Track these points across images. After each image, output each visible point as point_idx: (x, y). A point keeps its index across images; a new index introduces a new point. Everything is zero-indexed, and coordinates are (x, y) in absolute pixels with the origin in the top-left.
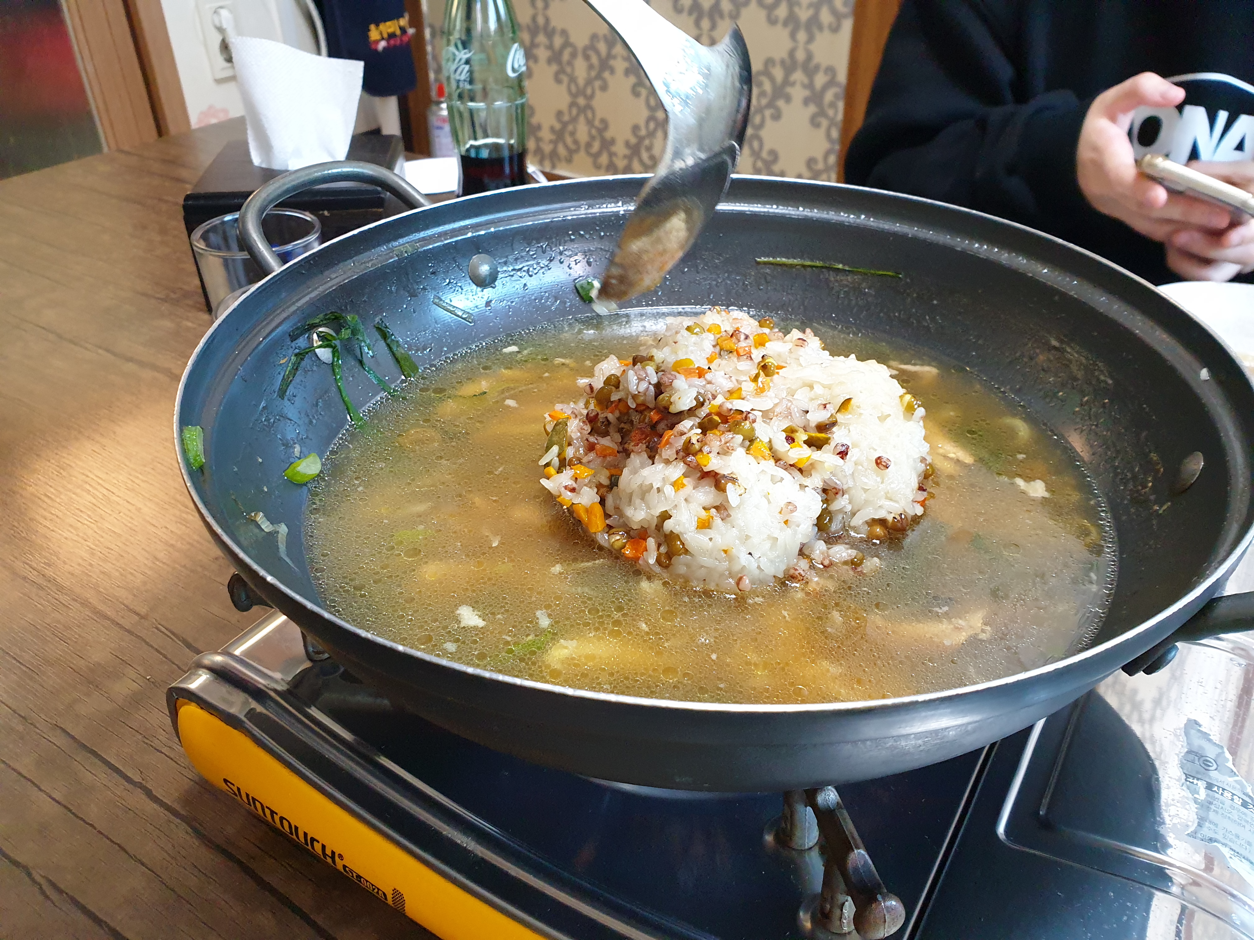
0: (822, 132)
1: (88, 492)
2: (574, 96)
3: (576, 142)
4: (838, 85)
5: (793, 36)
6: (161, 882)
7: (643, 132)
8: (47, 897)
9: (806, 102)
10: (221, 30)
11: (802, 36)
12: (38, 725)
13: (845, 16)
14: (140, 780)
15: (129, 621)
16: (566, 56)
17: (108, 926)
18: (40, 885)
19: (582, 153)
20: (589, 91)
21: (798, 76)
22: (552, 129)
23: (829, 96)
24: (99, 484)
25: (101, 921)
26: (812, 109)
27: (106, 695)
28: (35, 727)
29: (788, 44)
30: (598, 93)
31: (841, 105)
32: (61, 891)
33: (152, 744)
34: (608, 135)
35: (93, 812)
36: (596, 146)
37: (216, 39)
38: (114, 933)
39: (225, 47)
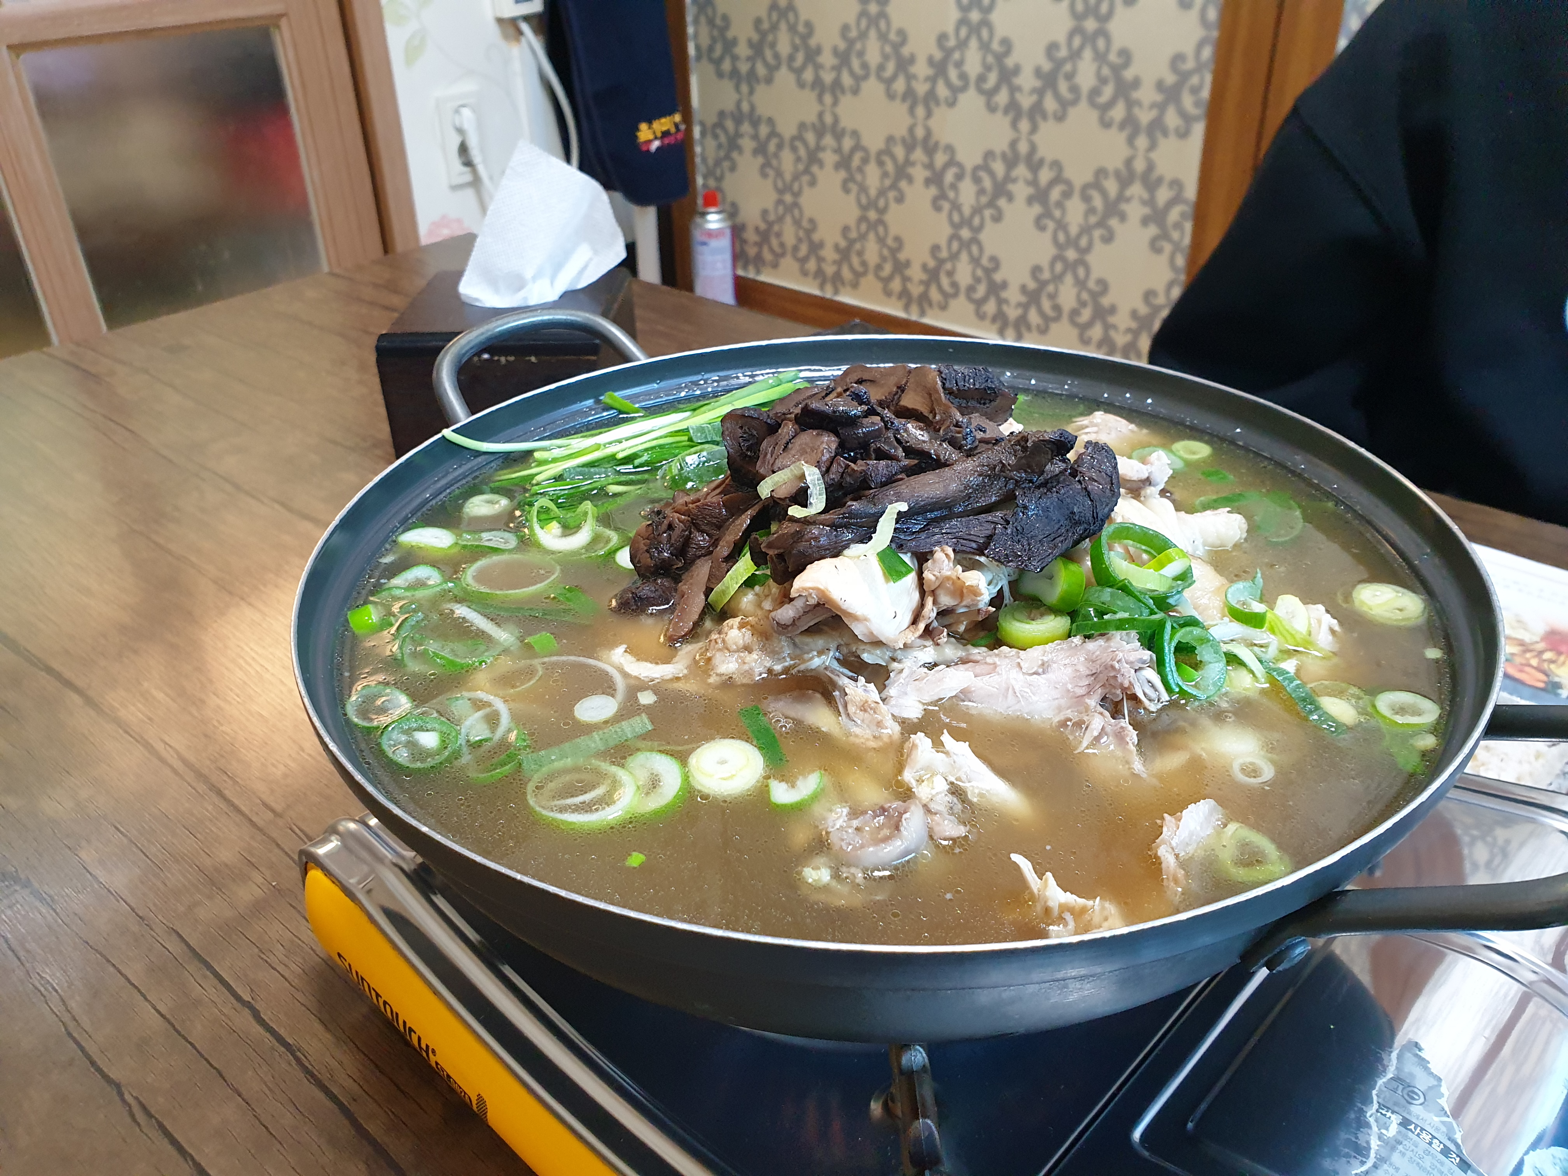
0: (1164, 258)
1: (241, 668)
2: (864, 208)
3: (864, 264)
4: (1185, 202)
5: (1131, 141)
6: (255, 1116)
7: (944, 254)
8: (134, 1120)
9: (1145, 221)
10: (460, 131)
11: (1142, 142)
12: (154, 927)
13: (1196, 119)
14: (250, 1000)
15: (263, 818)
16: (856, 161)
17: (193, 1159)
18: (130, 1106)
19: (870, 277)
20: (881, 203)
21: (1136, 190)
22: (837, 247)
23: (1174, 215)
24: (253, 658)
25: (186, 1152)
26: (1153, 230)
27: (228, 900)
28: (152, 929)
29: (1124, 152)
30: (893, 206)
31: (1188, 226)
32: (150, 1115)
33: (268, 960)
34: (902, 256)
35: (198, 1031)
36: (888, 268)
37: (455, 142)
38: (198, 1166)
39: (463, 149)
